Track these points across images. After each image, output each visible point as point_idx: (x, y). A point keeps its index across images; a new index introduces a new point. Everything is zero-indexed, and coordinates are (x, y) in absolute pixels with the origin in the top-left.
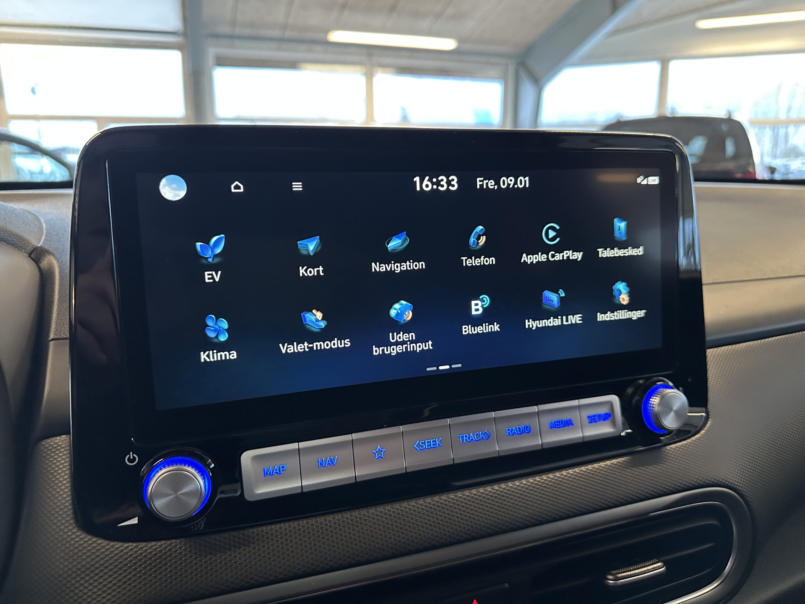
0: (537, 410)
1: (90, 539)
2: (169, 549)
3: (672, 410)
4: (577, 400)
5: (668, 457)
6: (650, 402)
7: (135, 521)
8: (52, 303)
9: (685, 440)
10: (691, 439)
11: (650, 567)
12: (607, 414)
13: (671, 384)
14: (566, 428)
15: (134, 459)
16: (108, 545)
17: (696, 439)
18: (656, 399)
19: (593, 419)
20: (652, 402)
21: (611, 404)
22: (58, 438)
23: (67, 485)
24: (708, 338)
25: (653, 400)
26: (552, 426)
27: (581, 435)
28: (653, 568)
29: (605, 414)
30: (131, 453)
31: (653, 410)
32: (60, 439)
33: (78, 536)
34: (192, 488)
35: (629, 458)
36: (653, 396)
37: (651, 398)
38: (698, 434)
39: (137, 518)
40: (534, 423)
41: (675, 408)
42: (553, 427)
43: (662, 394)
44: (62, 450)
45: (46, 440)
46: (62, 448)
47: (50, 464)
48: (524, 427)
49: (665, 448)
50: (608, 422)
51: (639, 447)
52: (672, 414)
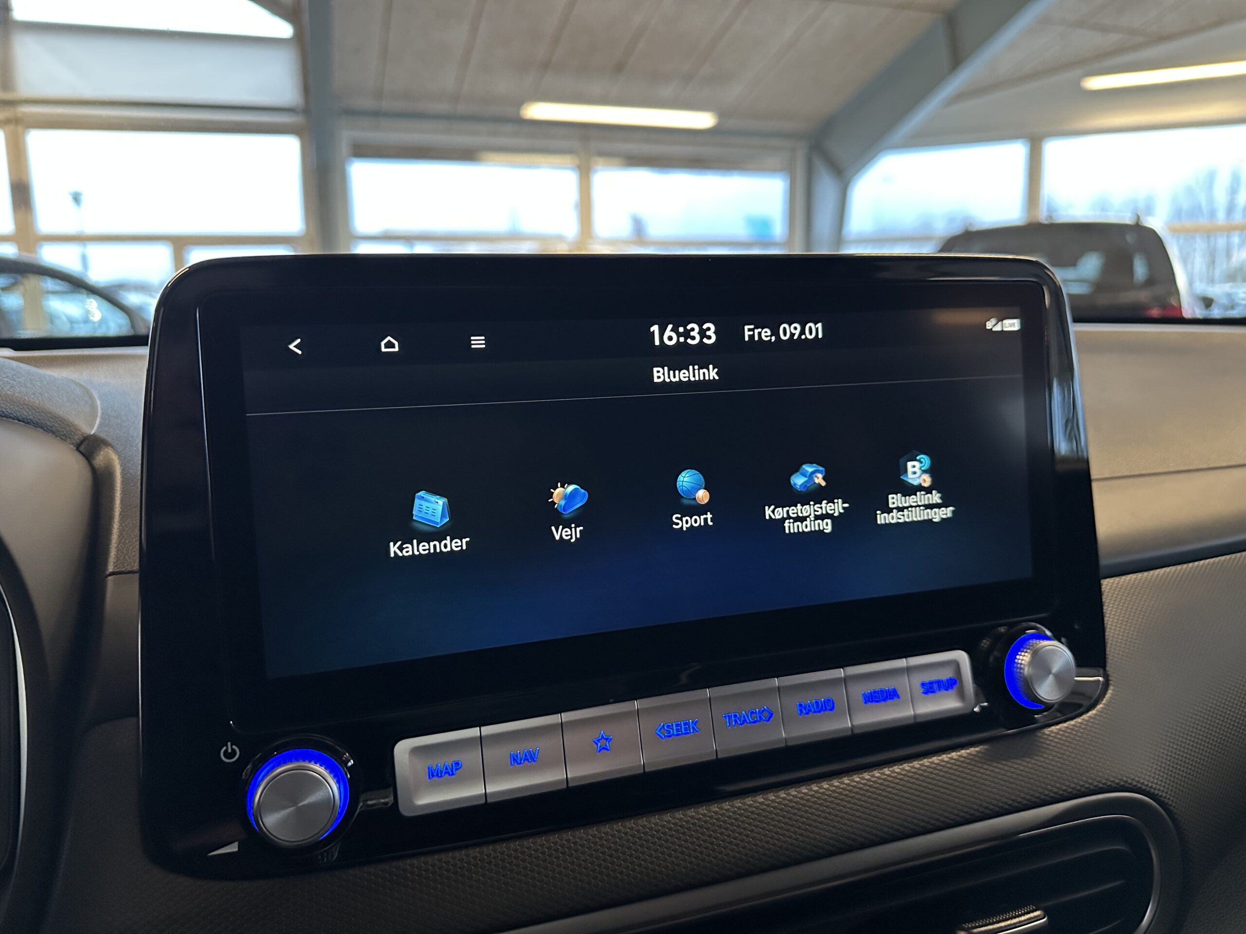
0: (843, 675)
1: (166, 877)
2: (284, 891)
3: (1050, 672)
4: (904, 659)
5: (1046, 746)
6: (1016, 661)
7: (233, 848)
8: (111, 518)
9: (1072, 719)
10: (1082, 717)
12: (951, 679)
13: (1048, 633)
14: (889, 702)
16: (192, 885)
17: (1090, 717)
18: (1024, 656)
19: (929, 688)
20: (1020, 661)
21: (956, 665)
22: (121, 722)
24: (1104, 562)
25: (1021, 657)
26: (867, 699)
27: (911, 713)
28: (1028, 919)
29: (947, 680)
30: (229, 744)
31: (1021, 673)
33: (148, 872)
35: (986, 747)
36: (1020, 651)
37: (1018, 655)
38: (1093, 709)
39: (236, 844)
40: (839, 695)
41: (1055, 670)
42: (869, 701)
43: (1034, 649)
45: (101, 726)
48: (824, 701)
49: (1042, 731)
50: (952, 692)
51: (1003, 730)
52: (1051, 678)
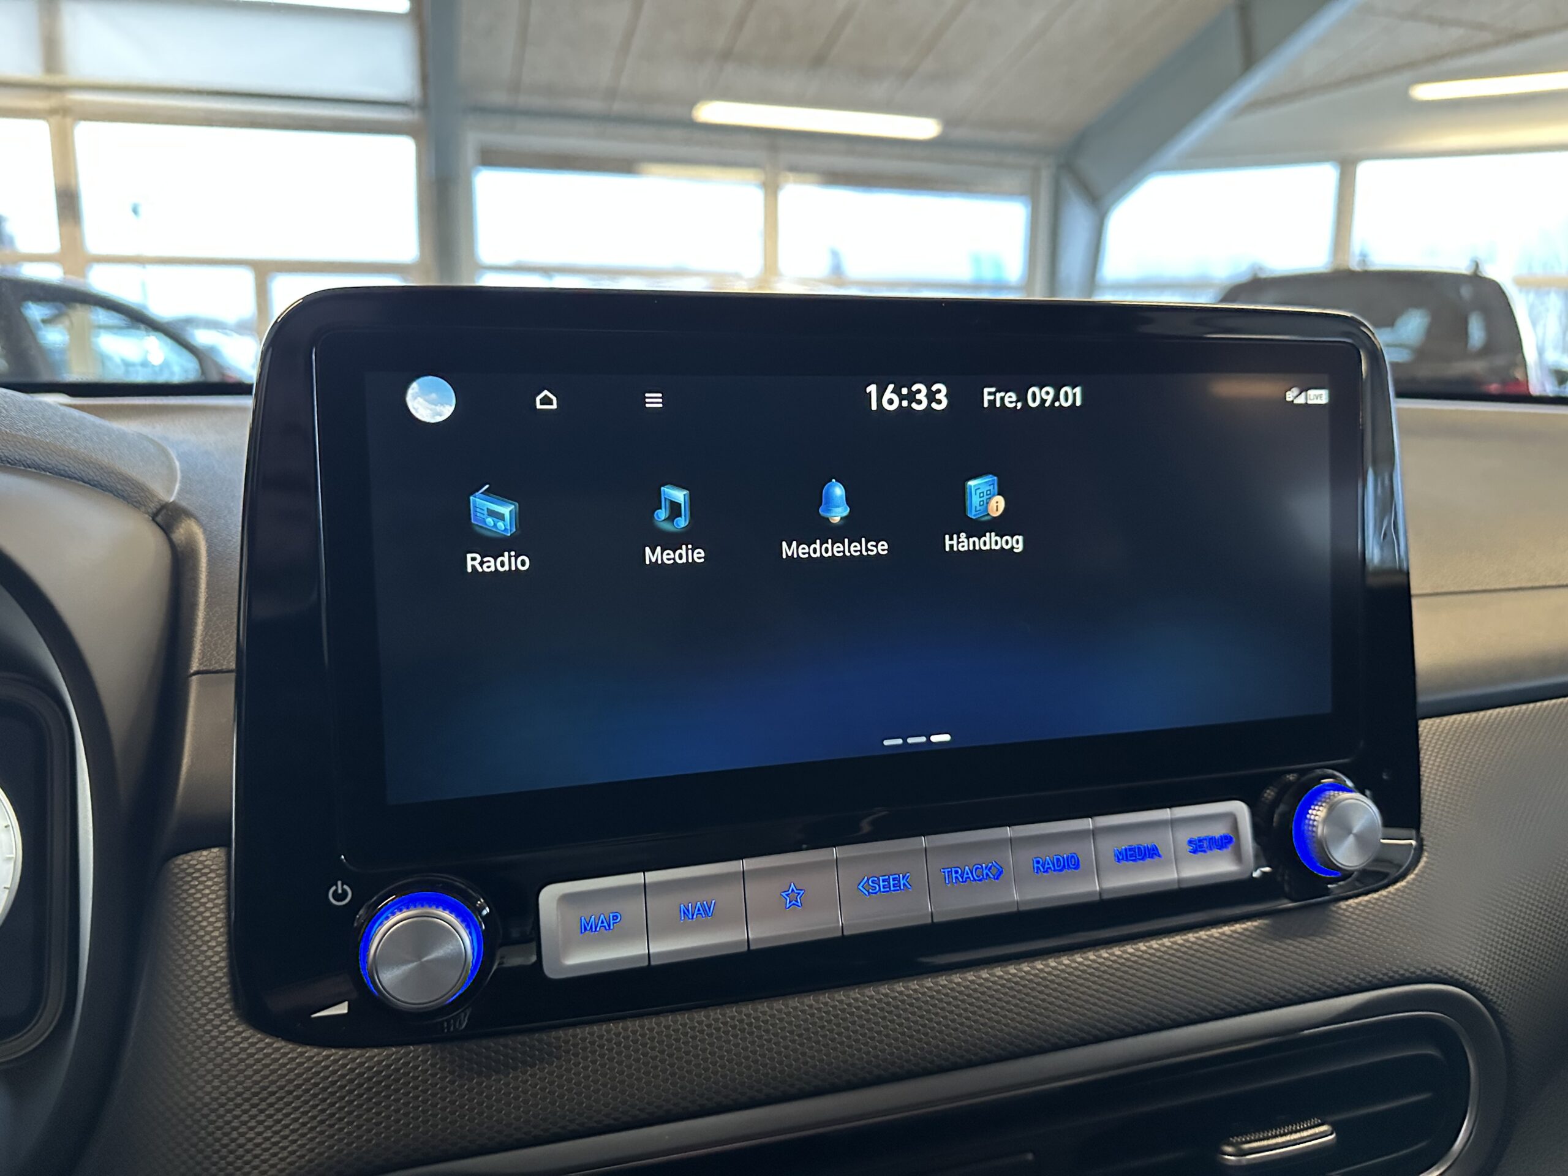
0: (1091, 827)
1: (261, 1040)
2: (402, 1063)
3: (1350, 832)
4: (1168, 810)
5: (1341, 923)
6: (1308, 816)
7: (342, 1009)
8: (194, 606)
9: (1376, 891)
10: (1387, 890)
11: (1305, 1134)
12: (1225, 837)
13: (1349, 784)
14: (1148, 861)
15: (344, 894)
16: (292, 1051)
17: (1397, 890)
18: (1319, 810)
19: (1198, 846)
20: (1312, 817)
21: (1233, 818)
22: (205, 853)
23: (219, 939)
24: (1422, 698)
25: (1314, 812)
26: (1121, 857)
27: (1175, 876)
28: (1311, 1135)
29: (1221, 836)
30: (339, 883)
31: (1313, 832)
32: (208, 854)
33: (239, 1033)
34: (449, 951)
35: (1266, 921)
36: (1313, 804)
37: (1310, 809)
38: (1402, 880)
39: (346, 1003)
40: (1086, 851)
41: (1356, 829)
42: (1123, 859)
43: (1332, 803)
44: (212, 875)
45: (182, 857)
46: (212, 871)
47: (190, 900)
48: (1068, 858)
49: (1338, 905)
50: (1228, 852)
51: (1286, 901)
52: (1351, 839)
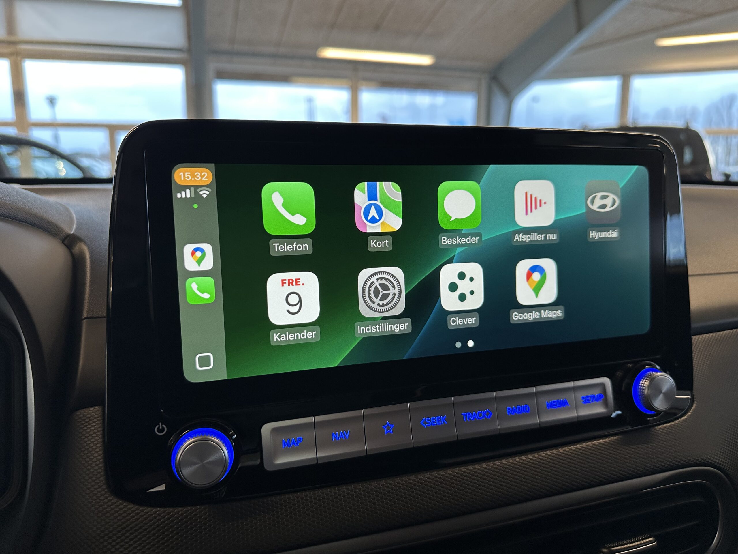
0: (535, 391)
1: (121, 504)
2: (194, 515)
3: (661, 392)
4: (572, 382)
5: (657, 437)
7: (163, 488)
8: (84, 285)
9: (672, 421)
10: (678, 420)
11: (642, 542)
13: (658, 367)
14: (562, 407)
15: (163, 429)
16: (137, 509)
17: (683, 420)
18: (646, 382)
19: (587, 400)
20: (642, 385)
21: (603, 385)
23: (99, 453)
24: (694, 325)
27: (576, 415)
28: (645, 542)
29: (598, 395)
30: (160, 424)
31: (643, 392)
32: (93, 409)
33: (110, 501)
34: (217, 458)
35: (620, 437)
36: (642, 378)
37: (641, 381)
38: (685, 415)
39: (164, 485)
40: (532, 403)
41: (664, 390)
42: (550, 407)
43: (652, 378)
45: (80, 411)
46: (95, 418)
47: (84, 433)
48: (523, 407)
49: (655, 428)
50: (600, 403)
51: (629, 427)
52: (661, 396)
